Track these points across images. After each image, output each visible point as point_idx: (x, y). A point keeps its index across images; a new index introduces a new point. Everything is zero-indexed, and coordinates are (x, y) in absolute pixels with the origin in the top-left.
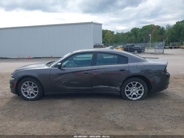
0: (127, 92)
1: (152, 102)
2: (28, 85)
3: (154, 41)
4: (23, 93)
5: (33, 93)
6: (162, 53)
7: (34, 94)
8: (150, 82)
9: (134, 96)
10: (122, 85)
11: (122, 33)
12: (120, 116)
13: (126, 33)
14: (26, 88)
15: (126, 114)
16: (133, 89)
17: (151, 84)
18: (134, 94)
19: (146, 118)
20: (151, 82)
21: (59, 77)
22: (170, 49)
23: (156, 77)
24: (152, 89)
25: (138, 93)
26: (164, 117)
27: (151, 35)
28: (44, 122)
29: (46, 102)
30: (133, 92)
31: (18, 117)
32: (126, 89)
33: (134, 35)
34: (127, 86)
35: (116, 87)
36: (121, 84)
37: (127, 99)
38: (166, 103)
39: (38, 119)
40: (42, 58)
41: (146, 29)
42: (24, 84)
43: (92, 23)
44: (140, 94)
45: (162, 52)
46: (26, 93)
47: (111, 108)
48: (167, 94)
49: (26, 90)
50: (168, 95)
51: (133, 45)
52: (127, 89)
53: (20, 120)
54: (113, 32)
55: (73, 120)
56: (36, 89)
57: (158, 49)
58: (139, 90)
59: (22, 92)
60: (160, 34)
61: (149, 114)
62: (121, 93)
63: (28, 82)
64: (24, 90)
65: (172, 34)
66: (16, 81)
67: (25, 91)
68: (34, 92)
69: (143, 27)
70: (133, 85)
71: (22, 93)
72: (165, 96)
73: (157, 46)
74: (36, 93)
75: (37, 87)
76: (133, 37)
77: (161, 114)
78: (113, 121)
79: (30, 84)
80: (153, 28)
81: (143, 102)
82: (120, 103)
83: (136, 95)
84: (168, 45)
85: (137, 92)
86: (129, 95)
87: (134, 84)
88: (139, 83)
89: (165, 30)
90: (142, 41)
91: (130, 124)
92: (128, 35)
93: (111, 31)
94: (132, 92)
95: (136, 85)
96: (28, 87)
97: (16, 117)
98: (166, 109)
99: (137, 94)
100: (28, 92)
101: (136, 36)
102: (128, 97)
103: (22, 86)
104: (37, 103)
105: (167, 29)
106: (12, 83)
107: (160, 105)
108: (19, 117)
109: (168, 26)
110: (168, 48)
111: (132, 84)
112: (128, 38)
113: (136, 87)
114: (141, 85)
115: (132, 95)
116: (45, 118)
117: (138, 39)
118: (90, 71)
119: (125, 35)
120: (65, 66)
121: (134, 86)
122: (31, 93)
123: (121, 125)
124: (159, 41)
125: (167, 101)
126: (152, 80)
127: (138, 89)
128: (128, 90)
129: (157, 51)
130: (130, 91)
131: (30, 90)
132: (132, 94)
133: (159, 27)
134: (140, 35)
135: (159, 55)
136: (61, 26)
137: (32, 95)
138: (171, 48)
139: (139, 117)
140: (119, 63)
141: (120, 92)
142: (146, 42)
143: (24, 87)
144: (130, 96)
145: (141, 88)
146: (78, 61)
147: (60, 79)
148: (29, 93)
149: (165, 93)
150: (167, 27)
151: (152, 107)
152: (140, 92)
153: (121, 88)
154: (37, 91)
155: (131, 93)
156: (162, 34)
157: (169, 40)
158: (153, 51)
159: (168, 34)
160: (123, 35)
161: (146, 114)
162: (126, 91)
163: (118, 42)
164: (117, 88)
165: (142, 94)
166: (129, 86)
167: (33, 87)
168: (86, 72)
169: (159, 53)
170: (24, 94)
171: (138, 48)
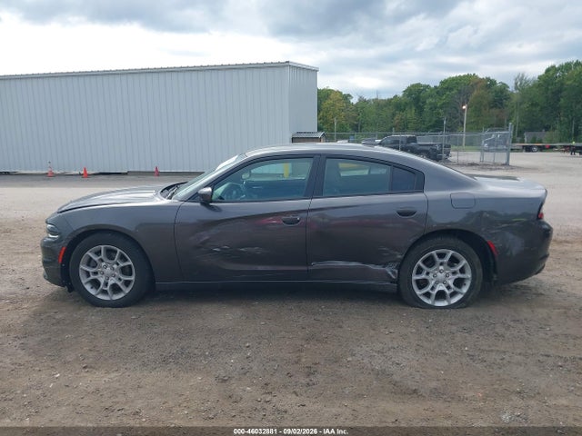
0: (417, 281)
1: (497, 314)
2: (102, 256)
3: (476, 126)
4: (87, 283)
5: (119, 283)
6: (503, 165)
7: (122, 287)
8: (491, 251)
9: (441, 295)
10: (403, 261)
11: (376, 101)
12: (404, 355)
13: (390, 100)
14: (94, 267)
15: (421, 351)
16: (439, 274)
17: (493, 257)
18: (441, 287)
19: (485, 364)
20: (494, 251)
21: (202, 233)
22: (527, 151)
23: (510, 236)
24: (495, 272)
25: (452, 286)
26: (541, 358)
27: (468, 108)
28: (165, 373)
29: (161, 311)
30: (437, 283)
31: (77, 359)
32: (414, 271)
33: (414, 108)
34: (420, 263)
35: (385, 265)
36: (399, 257)
37: (417, 303)
38: (540, 316)
39: (144, 364)
40: (126, 174)
41: (451, 89)
42: (90, 254)
43: (287, 64)
44: (458, 290)
45: (504, 162)
46: (96, 283)
47: (372, 332)
48: (541, 291)
49: (96, 273)
50: (542, 294)
51: (414, 140)
52: (420, 271)
53: (85, 368)
54: (347, 97)
55: (255, 368)
56: (128, 271)
57: (488, 151)
58: (456, 277)
59: (84, 280)
60: (495, 106)
61: (492, 351)
62: (398, 287)
63: (102, 247)
64: (88, 274)
65: (532, 104)
66: (64, 244)
67: (92, 277)
68: (120, 279)
69: (442, 82)
70: (438, 260)
71: (83, 282)
72: (534, 296)
73: (485, 142)
74: (127, 283)
75: (130, 263)
76: (411, 114)
77: (529, 351)
78: (383, 372)
79: (110, 254)
80: (472, 86)
81: (468, 313)
82: (398, 316)
83: (446, 291)
84: (519, 139)
85: (451, 283)
86: (424, 291)
87: (442, 256)
88: (458, 255)
89: (512, 92)
90: (437, 127)
91: (438, 380)
92: (395, 105)
93: (341, 93)
94: (433, 282)
95: (446, 260)
96: (103, 264)
97: (68, 359)
98: (541, 335)
99: (448, 287)
100: (102, 280)
101: (420, 110)
102: (422, 298)
103: (84, 259)
104: (131, 313)
105: (516, 88)
106: (48, 249)
107: (522, 323)
108: (81, 358)
109: (522, 79)
110: (518, 150)
111: (436, 257)
112: (394, 115)
113: (446, 265)
114: (464, 262)
115: (434, 293)
116: (165, 361)
117: (427, 119)
118: (304, 215)
119: (385, 106)
120: (221, 198)
121: (441, 264)
122: (111, 282)
123: (412, 385)
124: (492, 126)
125: (542, 312)
126: (496, 243)
127: (454, 273)
128: (423, 276)
129: (489, 157)
130: (427, 277)
131: (108, 273)
132: (433, 288)
133: (493, 82)
134: (434, 107)
135: (496, 169)
136: (187, 74)
137: (116, 289)
138: (528, 149)
139: (464, 360)
140: (394, 189)
141: (397, 281)
142: (451, 129)
143: (90, 262)
144: (428, 295)
145: (462, 270)
146: (258, 184)
147: (207, 238)
148: (106, 284)
149: (531, 285)
150: (516, 84)
151: (500, 329)
152: (459, 283)
153: (399, 268)
154: (131, 275)
155: (430, 287)
156: (501, 104)
157: (523, 125)
158: (474, 156)
159: (521, 104)
160: (380, 105)
161: (483, 351)
162: (415, 277)
163: (361, 127)
164: (388, 270)
165: (465, 290)
166: (424, 262)
167: (118, 264)
168: (291, 219)
169: (495, 164)
170: (88, 287)
171: (428, 148)
